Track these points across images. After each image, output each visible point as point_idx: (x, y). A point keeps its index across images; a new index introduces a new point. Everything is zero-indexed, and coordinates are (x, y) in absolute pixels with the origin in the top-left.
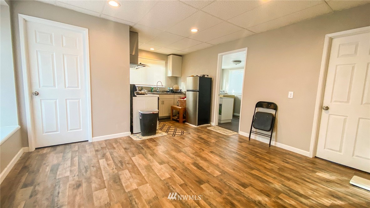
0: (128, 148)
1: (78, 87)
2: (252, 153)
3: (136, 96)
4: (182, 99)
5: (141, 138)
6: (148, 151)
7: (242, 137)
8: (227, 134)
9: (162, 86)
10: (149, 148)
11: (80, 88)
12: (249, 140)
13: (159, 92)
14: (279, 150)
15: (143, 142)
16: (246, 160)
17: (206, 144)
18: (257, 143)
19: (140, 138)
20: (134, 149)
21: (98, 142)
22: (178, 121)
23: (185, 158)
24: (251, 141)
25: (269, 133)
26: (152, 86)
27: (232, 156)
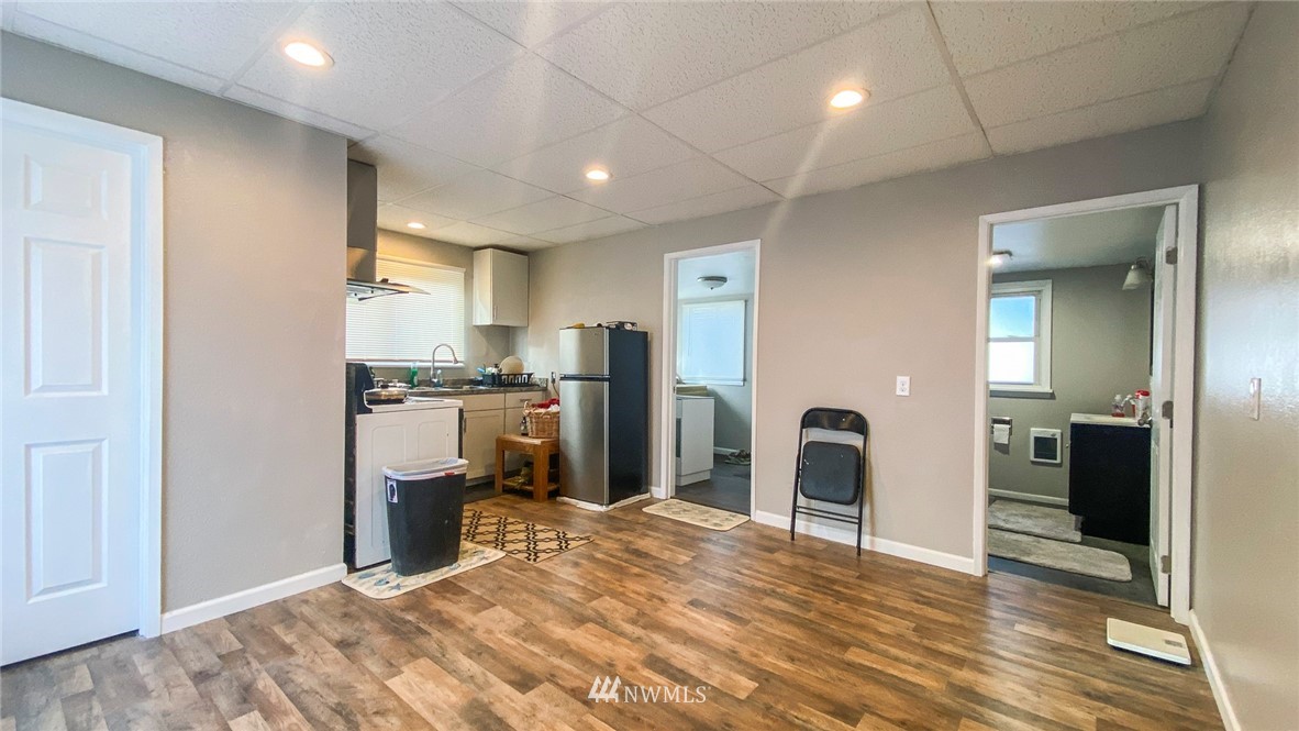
0: (353, 639)
1: (97, 385)
2: (818, 585)
3: (370, 411)
4: (543, 411)
5: (398, 587)
6: (449, 640)
7: (768, 532)
8: (716, 525)
9: (456, 362)
10: (446, 623)
11: (105, 391)
12: (793, 538)
13: (441, 386)
14: (888, 562)
15: (415, 600)
16: (811, 615)
17: (664, 575)
18: (821, 546)
19: (395, 584)
20: (382, 641)
21: (193, 631)
22: (529, 495)
23: (608, 644)
24: (799, 542)
25: (853, 510)
26: (411, 364)
27: (764, 607)
